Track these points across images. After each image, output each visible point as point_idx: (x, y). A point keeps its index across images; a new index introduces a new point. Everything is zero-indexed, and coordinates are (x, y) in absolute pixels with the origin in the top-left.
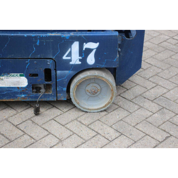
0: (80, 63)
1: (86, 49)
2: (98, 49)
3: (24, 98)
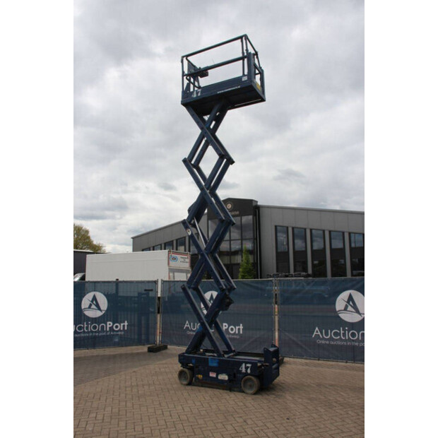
0: (245, 372)
1: (247, 366)
2: (251, 367)
3: (226, 385)
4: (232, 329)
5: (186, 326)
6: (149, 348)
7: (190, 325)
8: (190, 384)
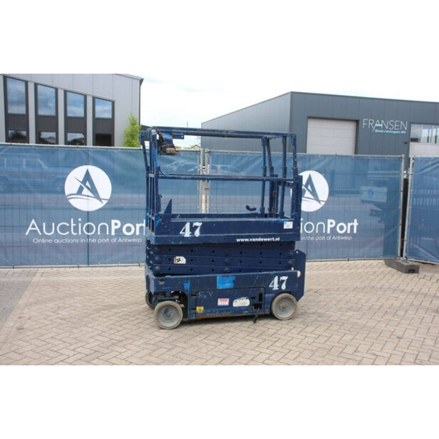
0: (278, 289)
1: (281, 280)
2: (287, 280)
3: (247, 313)
8: (183, 323)
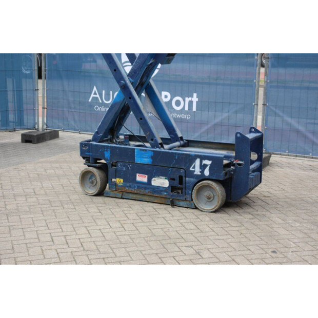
0: (200, 174)
1: (204, 164)
2: (211, 165)
3: (166, 195)
4: (178, 103)
5: (93, 95)
6: (23, 135)
7: (101, 95)
